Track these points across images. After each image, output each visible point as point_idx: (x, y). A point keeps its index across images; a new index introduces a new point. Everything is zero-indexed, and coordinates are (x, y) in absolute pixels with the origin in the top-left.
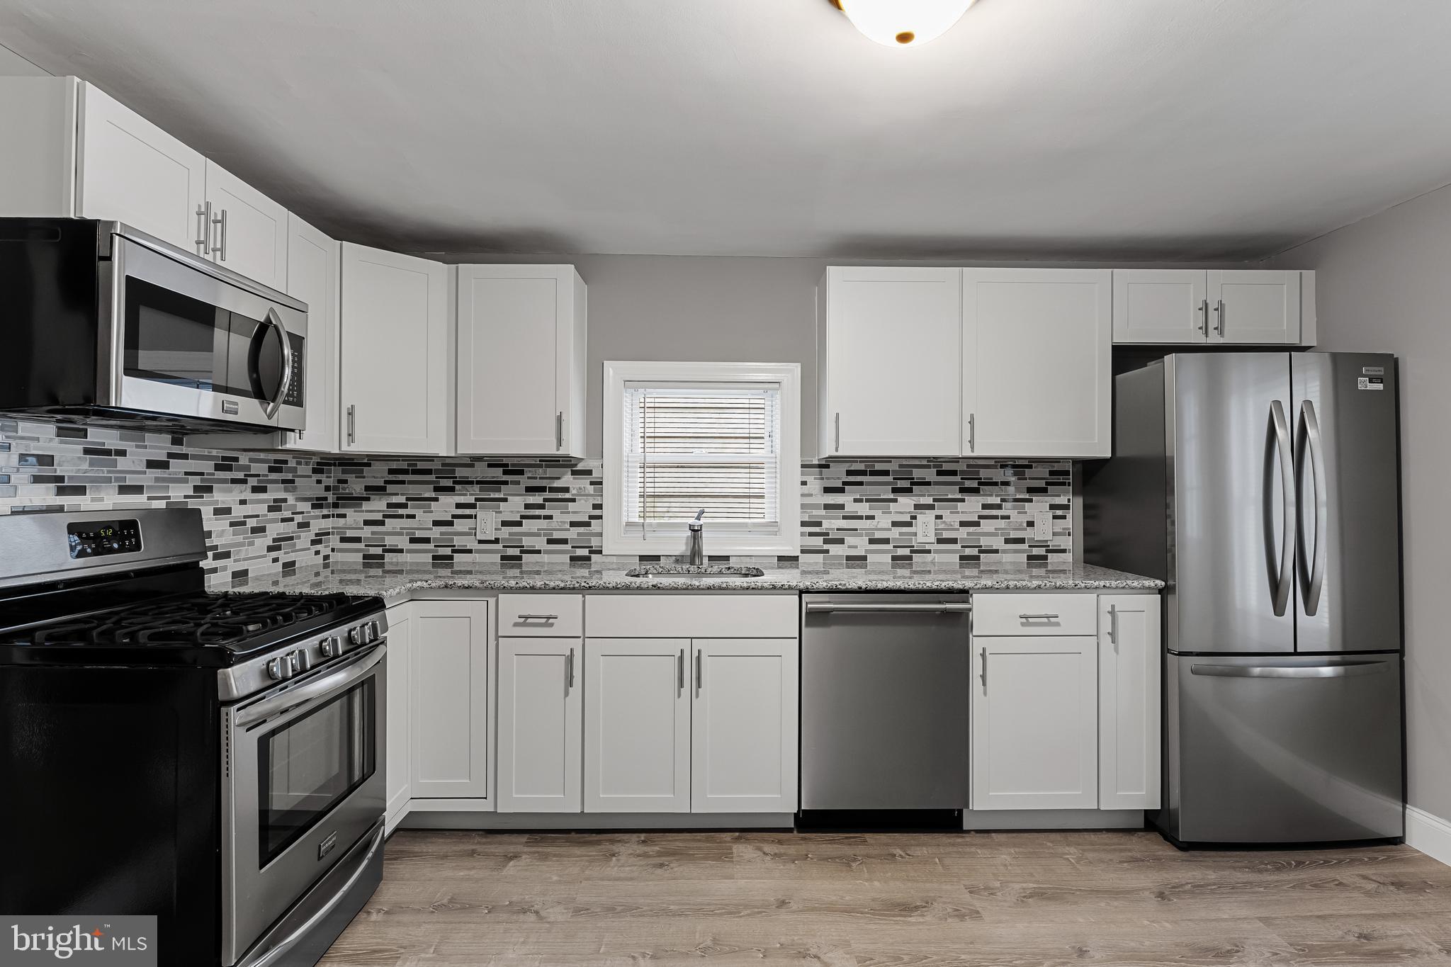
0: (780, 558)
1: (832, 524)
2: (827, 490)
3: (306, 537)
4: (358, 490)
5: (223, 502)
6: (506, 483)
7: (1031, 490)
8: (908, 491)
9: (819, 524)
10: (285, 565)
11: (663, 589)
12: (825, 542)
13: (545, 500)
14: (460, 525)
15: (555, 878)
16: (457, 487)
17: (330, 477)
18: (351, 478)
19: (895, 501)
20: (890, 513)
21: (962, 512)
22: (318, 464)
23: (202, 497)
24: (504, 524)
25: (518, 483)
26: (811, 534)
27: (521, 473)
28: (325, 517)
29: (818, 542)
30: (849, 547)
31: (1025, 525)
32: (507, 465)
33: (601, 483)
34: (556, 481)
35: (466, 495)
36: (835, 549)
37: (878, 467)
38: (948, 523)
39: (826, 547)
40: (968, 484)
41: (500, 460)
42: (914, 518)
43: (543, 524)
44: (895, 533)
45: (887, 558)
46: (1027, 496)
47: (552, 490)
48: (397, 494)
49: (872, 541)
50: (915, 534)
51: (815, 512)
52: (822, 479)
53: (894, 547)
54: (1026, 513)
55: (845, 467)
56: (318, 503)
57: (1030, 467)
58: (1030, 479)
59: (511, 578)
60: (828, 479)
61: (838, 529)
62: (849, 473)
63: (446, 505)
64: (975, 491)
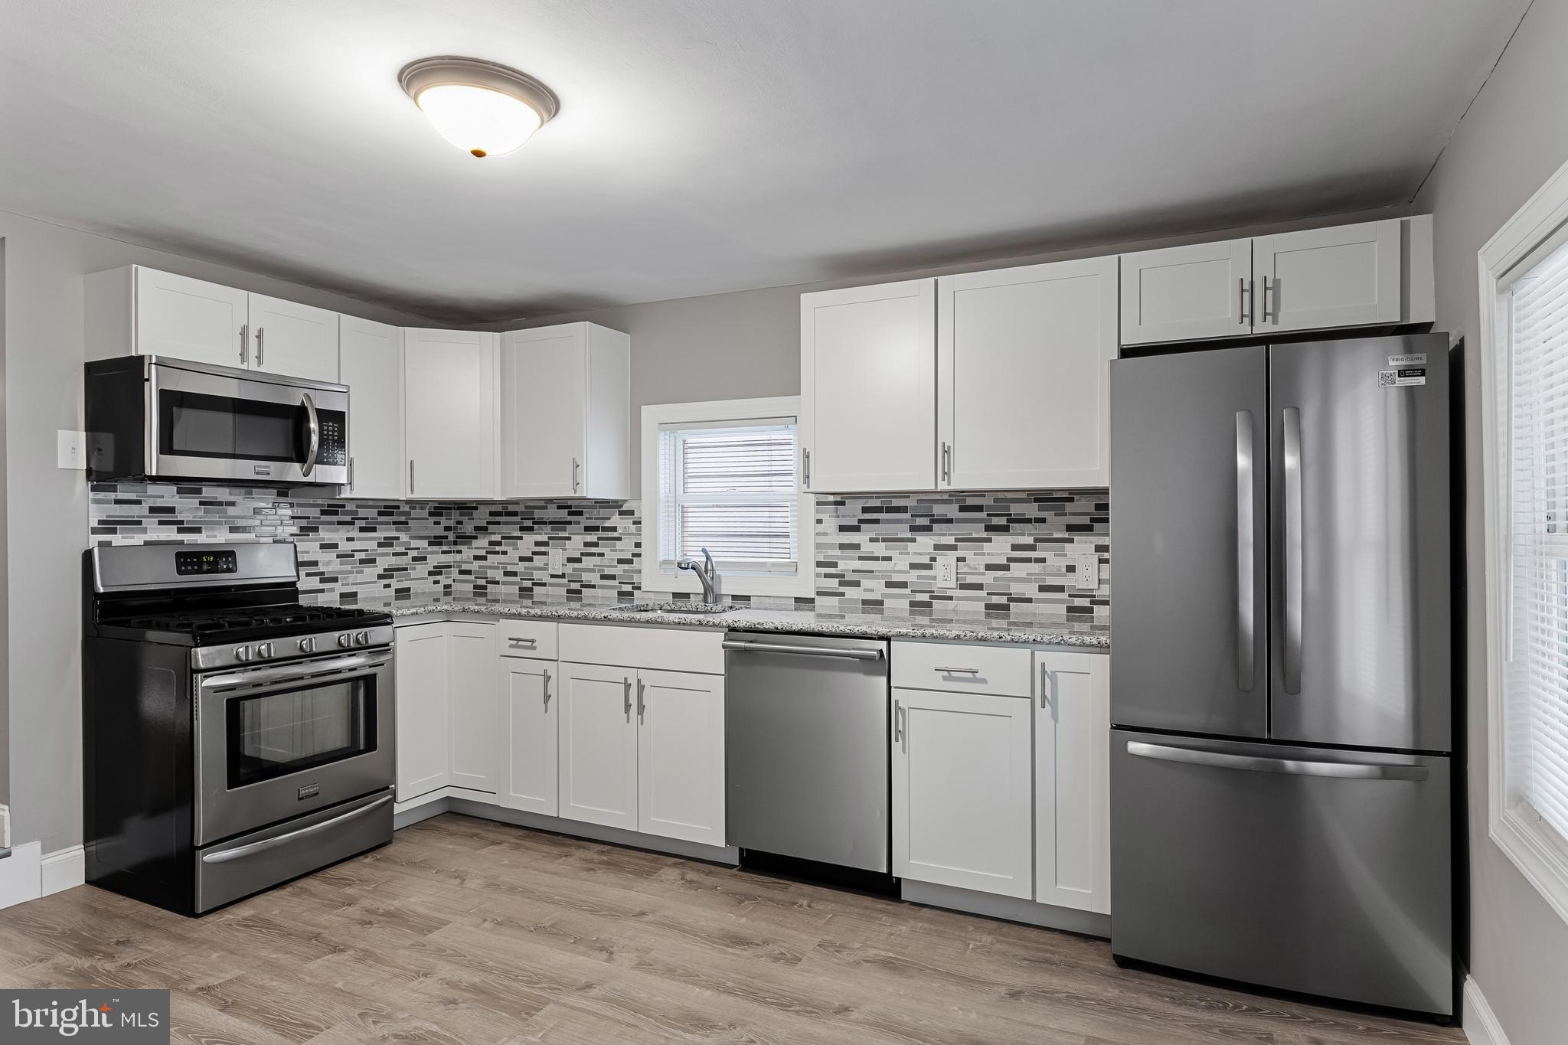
0: (798, 600)
1: (848, 564)
2: (843, 529)
3: (422, 570)
4: (470, 530)
5: (330, 539)
6: (570, 523)
7: (1070, 528)
8: (928, 529)
9: (835, 565)
10: (397, 591)
11: (613, 621)
12: (841, 584)
13: (599, 539)
14: (538, 561)
15: (506, 862)
16: (536, 527)
17: (451, 519)
18: (465, 519)
19: (914, 540)
20: (908, 554)
21: (988, 554)
22: (435, 508)
23: (309, 535)
24: (570, 560)
25: (578, 523)
26: (827, 576)
27: (581, 513)
28: (444, 552)
29: (833, 584)
30: (865, 590)
31: (1064, 569)
32: (570, 507)
33: (639, 523)
34: (607, 521)
35: (541, 534)
36: (850, 592)
37: (896, 503)
38: (972, 566)
39: (842, 589)
40: (996, 521)
41: (563, 503)
42: (933, 559)
43: (597, 560)
44: (912, 577)
45: (905, 604)
46: (1066, 535)
47: (606, 529)
48: (495, 533)
49: (889, 585)
50: (935, 578)
51: (831, 552)
52: (838, 517)
53: (912, 591)
54: (1066, 555)
55: (860, 504)
56: (436, 541)
57: (1071, 500)
58: (1071, 514)
59: (573, 609)
60: (843, 516)
61: (853, 571)
62: (865, 510)
63: (528, 543)
64: (1004, 529)
